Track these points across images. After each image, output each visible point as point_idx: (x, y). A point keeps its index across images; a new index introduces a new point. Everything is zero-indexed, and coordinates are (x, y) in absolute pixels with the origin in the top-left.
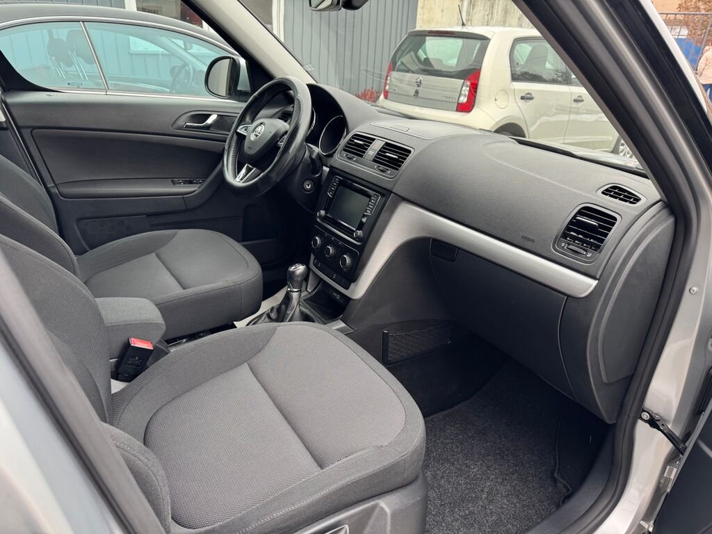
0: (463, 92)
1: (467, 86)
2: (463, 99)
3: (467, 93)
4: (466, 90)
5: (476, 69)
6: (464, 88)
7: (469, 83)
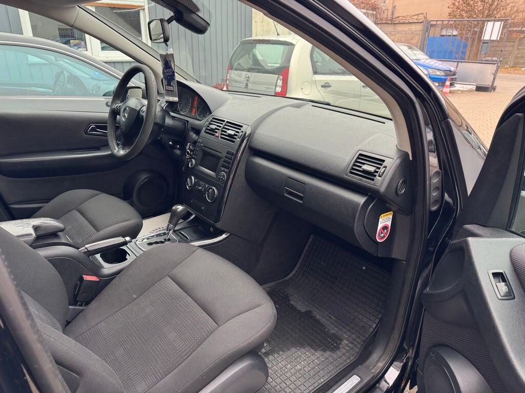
0: (278, 84)
1: (281, 80)
2: (279, 90)
3: (281, 84)
4: (280, 83)
5: (285, 67)
6: (279, 81)
7: (281, 77)
